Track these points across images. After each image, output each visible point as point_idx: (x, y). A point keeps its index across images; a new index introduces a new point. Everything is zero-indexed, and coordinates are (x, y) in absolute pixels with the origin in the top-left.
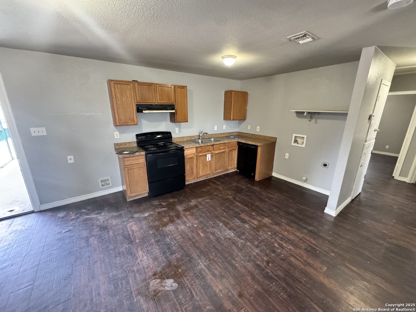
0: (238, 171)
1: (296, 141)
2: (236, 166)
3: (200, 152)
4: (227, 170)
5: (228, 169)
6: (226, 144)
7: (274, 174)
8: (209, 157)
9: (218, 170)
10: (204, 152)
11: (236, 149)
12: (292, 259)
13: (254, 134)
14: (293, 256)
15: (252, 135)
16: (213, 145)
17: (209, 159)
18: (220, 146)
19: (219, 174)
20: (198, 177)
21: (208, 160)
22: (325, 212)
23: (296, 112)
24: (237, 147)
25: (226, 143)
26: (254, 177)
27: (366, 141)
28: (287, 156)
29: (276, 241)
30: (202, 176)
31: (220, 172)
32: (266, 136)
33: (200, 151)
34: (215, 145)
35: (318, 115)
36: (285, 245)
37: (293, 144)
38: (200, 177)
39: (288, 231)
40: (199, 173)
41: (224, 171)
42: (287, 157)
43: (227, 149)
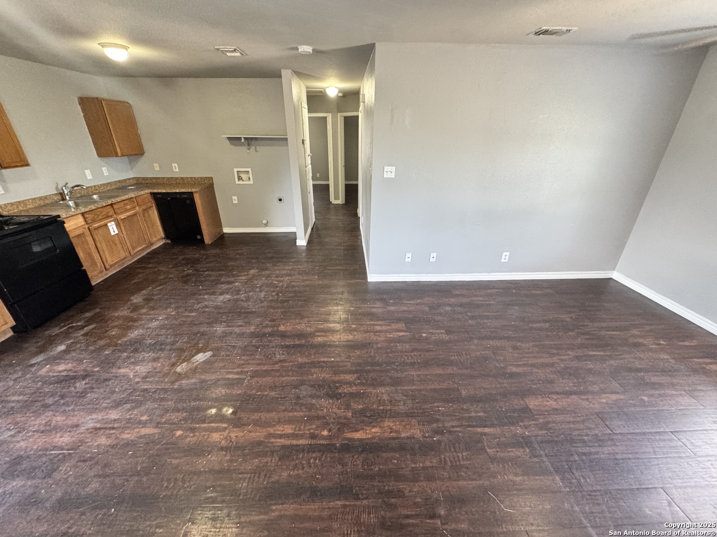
0: (169, 241)
1: (240, 178)
2: (162, 234)
3: (94, 221)
4: (152, 244)
5: (153, 242)
6: (133, 200)
7: (226, 230)
8: (113, 228)
9: (137, 247)
10: (101, 220)
11: (152, 207)
12: (293, 283)
13: (171, 178)
14: (292, 282)
15: (168, 179)
16: (111, 205)
17: (114, 231)
18: (125, 204)
19: (140, 254)
20: (108, 267)
21: (113, 234)
22: (297, 244)
23: (228, 137)
24: (153, 202)
25: (132, 198)
26: (202, 240)
27: (306, 166)
28: (235, 200)
29: (273, 280)
30: (115, 264)
31: (140, 251)
32: (195, 178)
33: (91, 220)
34: (115, 203)
35: (257, 142)
36: (282, 279)
37: (237, 182)
38: (111, 266)
39: (278, 270)
40: (107, 261)
41: (147, 247)
42: (236, 202)
43: (137, 208)
